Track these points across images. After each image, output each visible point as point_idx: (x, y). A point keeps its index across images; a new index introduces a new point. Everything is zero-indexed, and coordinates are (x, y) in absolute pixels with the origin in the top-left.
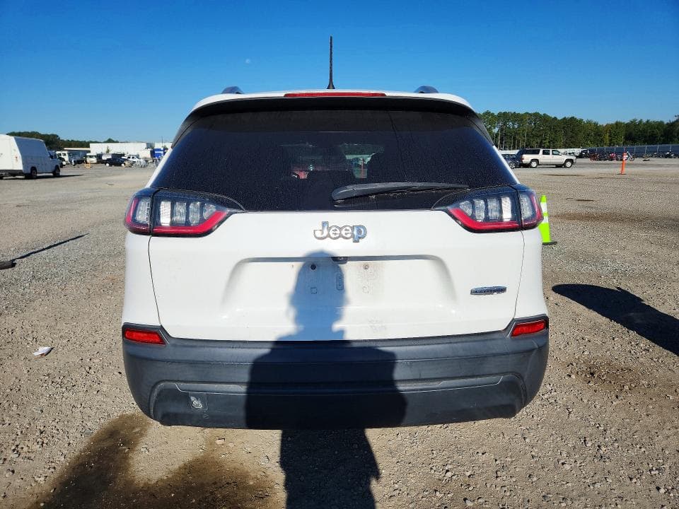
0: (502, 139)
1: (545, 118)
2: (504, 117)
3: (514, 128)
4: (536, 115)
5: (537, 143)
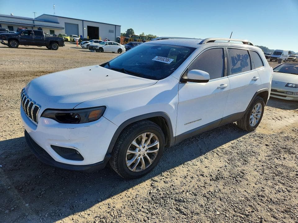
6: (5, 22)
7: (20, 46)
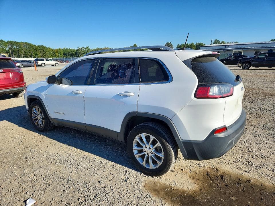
0: (12, 53)
1: (30, 45)
2: (11, 43)
3: (17, 48)
4: (26, 43)
5: (30, 55)
6: (253, 48)
7: (252, 67)
